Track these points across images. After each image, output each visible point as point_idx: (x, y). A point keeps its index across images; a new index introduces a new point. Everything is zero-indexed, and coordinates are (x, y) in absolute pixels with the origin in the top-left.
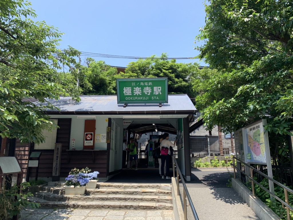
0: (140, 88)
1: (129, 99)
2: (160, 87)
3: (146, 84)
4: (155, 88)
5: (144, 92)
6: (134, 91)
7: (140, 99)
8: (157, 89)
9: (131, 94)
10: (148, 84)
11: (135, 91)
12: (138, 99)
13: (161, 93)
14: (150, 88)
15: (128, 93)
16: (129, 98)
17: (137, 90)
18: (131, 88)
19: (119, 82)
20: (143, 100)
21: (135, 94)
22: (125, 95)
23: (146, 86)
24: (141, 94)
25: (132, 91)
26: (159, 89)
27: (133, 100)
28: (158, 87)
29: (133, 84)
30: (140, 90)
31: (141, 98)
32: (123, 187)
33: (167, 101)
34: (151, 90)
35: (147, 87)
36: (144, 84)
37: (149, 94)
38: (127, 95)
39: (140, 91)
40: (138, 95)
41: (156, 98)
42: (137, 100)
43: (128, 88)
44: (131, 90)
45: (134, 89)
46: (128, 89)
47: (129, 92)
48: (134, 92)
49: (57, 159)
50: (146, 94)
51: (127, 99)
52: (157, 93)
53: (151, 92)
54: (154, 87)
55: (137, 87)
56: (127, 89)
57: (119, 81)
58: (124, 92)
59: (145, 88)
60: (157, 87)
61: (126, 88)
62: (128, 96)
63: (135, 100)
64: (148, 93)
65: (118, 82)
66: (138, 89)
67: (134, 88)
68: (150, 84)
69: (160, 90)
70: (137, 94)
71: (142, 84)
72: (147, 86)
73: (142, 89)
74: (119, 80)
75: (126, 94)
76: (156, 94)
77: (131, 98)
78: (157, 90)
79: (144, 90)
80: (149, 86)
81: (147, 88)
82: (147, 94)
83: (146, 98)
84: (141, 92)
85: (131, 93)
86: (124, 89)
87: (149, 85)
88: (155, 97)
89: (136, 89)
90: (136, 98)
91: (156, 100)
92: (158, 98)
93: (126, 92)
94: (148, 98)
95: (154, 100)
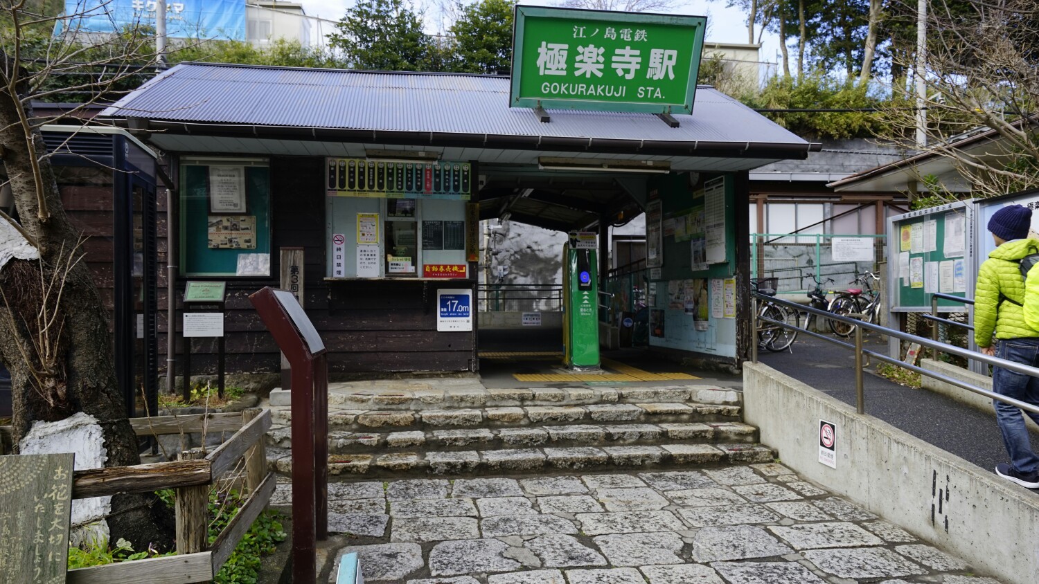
0: (602, 50)
1: (555, 90)
2: (674, 53)
3: (626, 34)
4: (656, 54)
5: (614, 66)
6: (578, 58)
7: (596, 92)
8: (663, 59)
9: (564, 73)
10: (633, 36)
11: (582, 61)
12: (587, 91)
13: (672, 76)
14: (637, 52)
15: (554, 68)
16: (555, 88)
17: (591, 55)
18: (566, 46)
19: (526, 18)
20: (605, 98)
21: (577, 73)
22: (541, 73)
23: (622, 44)
24: (600, 74)
25: (571, 61)
26: (670, 58)
27: (570, 96)
28: (668, 52)
29: (578, 34)
30: (601, 59)
31: (599, 90)
33: (690, 108)
34: (639, 60)
35: (628, 48)
36: (619, 35)
37: (630, 77)
38: (547, 72)
39: (598, 62)
40: (588, 76)
41: (653, 92)
42: (582, 96)
43: (557, 46)
44: (565, 53)
45: (579, 54)
46: (556, 51)
47: (556, 61)
48: (577, 65)
50: (620, 73)
51: (546, 88)
52: (660, 75)
53: (638, 67)
54: (653, 51)
55: (591, 46)
56: (553, 49)
57: (526, 14)
58: (540, 62)
59: (618, 51)
60: (662, 51)
61: (550, 46)
62: (551, 79)
63: (576, 96)
64: (627, 71)
65: (523, 18)
66: (594, 55)
67: (580, 49)
68: (641, 35)
69: (673, 62)
70: (585, 72)
71: (610, 33)
72: (628, 43)
73: (608, 56)
74: (528, 13)
75: (545, 68)
76: (655, 78)
77: (563, 89)
78: (662, 63)
79: (614, 58)
80: (634, 45)
81: (628, 51)
82: (623, 76)
83: (616, 90)
84: (602, 66)
85: (565, 66)
86: (540, 50)
87: (636, 39)
88: (650, 89)
89: (587, 54)
90: (582, 87)
91: (652, 100)
92: (658, 94)
93: (545, 62)
94: (623, 91)
95: (645, 99)
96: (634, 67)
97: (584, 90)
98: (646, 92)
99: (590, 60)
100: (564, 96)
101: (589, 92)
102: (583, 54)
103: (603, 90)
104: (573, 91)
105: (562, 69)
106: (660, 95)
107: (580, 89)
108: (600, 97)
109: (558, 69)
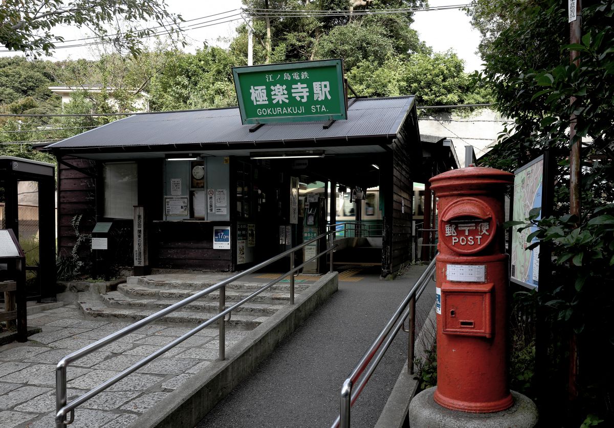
0: (285, 87)
2: (327, 83)
3: (296, 76)
4: (316, 85)
5: (293, 95)
7: (287, 111)
8: (321, 87)
9: (267, 102)
10: (300, 76)
11: (275, 95)
12: (282, 112)
13: (329, 97)
14: (305, 85)
15: (261, 100)
16: (264, 112)
17: (279, 90)
18: (264, 87)
19: (239, 74)
20: (293, 114)
21: (274, 102)
22: (255, 104)
23: (296, 82)
24: (287, 101)
25: (269, 95)
26: (325, 86)
27: (273, 115)
28: (323, 83)
29: (269, 79)
30: (286, 92)
31: (289, 110)
32: (245, 288)
33: (345, 115)
34: (307, 90)
35: (299, 83)
36: (292, 77)
37: (305, 100)
38: (258, 103)
39: (284, 94)
40: (281, 102)
41: (321, 108)
42: (280, 115)
43: (259, 88)
44: (265, 91)
45: (272, 90)
46: (260, 91)
48: (273, 97)
49: (139, 236)
50: (298, 99)
51: (260, 112)
52: (322, 98)
53: (308, 94)
54: (314, 84)
55: (278, 85)
56: (258, 90)
57: (238, 71)
58: (253, 98)
59: (294, 86)
60: (319, 83)
61: (256, 88)
62: (261, 106)
63: (277, 115)
64: (302, 97)
65: (236, 75)
66: (281, 90)
67: (272, 87)
68: (305, 75)
69: (328, 89)
70: (279, 101)
71: (287, 76)
72: (298, 81)
73: (289, 89)
75: (257, 101)
76: (320, 99)
77: (269, 111)
78: (321, 90)
79: (293, 91)
80: (302, 82)
81: (299, 85)
82: (301, 100)
83: (299, 109)
84: (287, 96)
85: (266, 99)
86: (251, 91)
87: (303, 77)
88: (318, 106)
89: (276, 90)
90: (279, 109)
91: (321, 113)
92: (324, 109)
93: (256, 98)
94: (302, 110)
95: (317, 112)
96: (305, 94)
97: (280, 111)
98: (316, 108)
99: (280, 94)
100: (270, 115)
101: (284, 112)
102: (275, 90)
103: (291, 110)
104: (275, 112)
105: (265, 100)
106: (325, 109)
107: (278, 111)
108: (290, 114)
109: (263, 101)
